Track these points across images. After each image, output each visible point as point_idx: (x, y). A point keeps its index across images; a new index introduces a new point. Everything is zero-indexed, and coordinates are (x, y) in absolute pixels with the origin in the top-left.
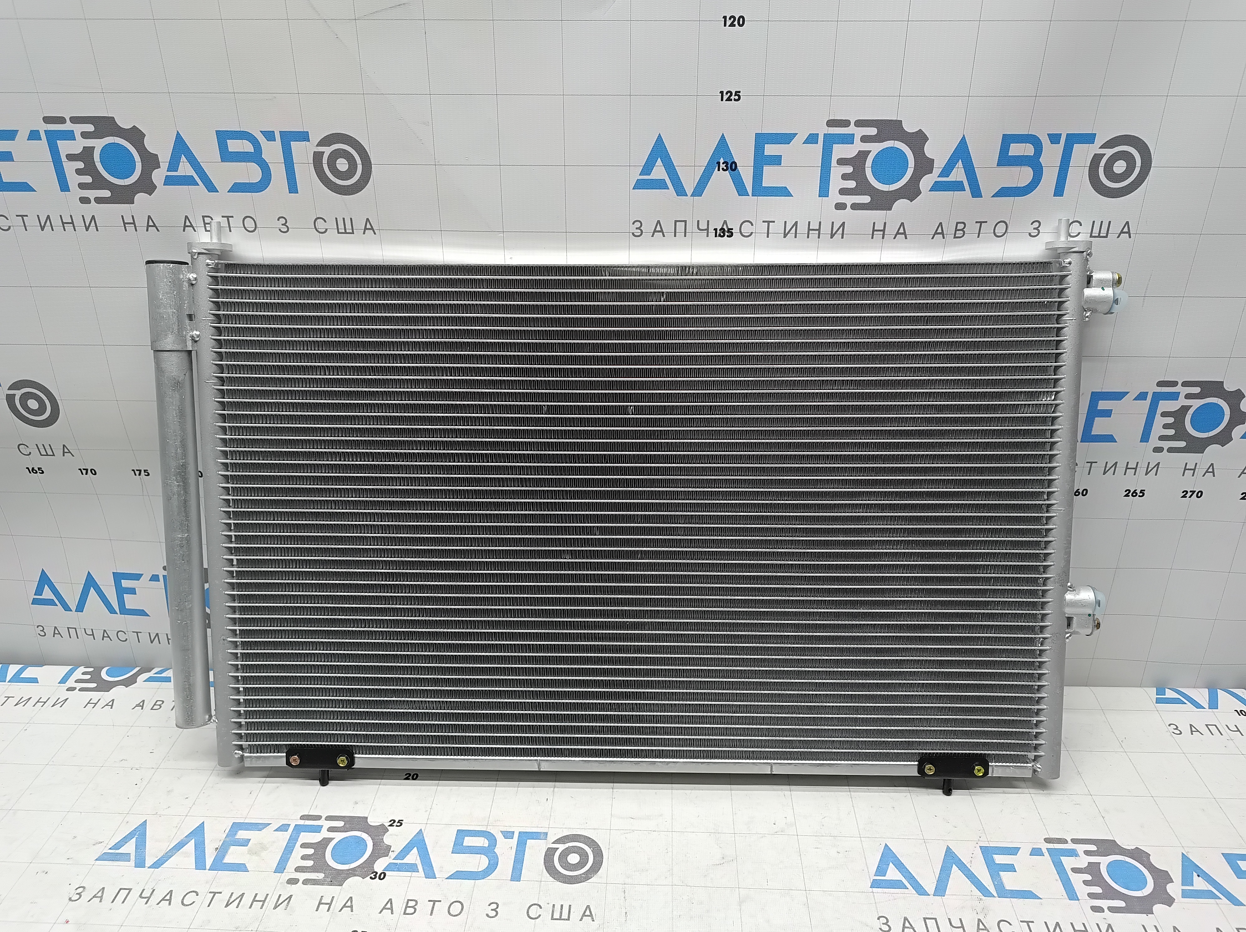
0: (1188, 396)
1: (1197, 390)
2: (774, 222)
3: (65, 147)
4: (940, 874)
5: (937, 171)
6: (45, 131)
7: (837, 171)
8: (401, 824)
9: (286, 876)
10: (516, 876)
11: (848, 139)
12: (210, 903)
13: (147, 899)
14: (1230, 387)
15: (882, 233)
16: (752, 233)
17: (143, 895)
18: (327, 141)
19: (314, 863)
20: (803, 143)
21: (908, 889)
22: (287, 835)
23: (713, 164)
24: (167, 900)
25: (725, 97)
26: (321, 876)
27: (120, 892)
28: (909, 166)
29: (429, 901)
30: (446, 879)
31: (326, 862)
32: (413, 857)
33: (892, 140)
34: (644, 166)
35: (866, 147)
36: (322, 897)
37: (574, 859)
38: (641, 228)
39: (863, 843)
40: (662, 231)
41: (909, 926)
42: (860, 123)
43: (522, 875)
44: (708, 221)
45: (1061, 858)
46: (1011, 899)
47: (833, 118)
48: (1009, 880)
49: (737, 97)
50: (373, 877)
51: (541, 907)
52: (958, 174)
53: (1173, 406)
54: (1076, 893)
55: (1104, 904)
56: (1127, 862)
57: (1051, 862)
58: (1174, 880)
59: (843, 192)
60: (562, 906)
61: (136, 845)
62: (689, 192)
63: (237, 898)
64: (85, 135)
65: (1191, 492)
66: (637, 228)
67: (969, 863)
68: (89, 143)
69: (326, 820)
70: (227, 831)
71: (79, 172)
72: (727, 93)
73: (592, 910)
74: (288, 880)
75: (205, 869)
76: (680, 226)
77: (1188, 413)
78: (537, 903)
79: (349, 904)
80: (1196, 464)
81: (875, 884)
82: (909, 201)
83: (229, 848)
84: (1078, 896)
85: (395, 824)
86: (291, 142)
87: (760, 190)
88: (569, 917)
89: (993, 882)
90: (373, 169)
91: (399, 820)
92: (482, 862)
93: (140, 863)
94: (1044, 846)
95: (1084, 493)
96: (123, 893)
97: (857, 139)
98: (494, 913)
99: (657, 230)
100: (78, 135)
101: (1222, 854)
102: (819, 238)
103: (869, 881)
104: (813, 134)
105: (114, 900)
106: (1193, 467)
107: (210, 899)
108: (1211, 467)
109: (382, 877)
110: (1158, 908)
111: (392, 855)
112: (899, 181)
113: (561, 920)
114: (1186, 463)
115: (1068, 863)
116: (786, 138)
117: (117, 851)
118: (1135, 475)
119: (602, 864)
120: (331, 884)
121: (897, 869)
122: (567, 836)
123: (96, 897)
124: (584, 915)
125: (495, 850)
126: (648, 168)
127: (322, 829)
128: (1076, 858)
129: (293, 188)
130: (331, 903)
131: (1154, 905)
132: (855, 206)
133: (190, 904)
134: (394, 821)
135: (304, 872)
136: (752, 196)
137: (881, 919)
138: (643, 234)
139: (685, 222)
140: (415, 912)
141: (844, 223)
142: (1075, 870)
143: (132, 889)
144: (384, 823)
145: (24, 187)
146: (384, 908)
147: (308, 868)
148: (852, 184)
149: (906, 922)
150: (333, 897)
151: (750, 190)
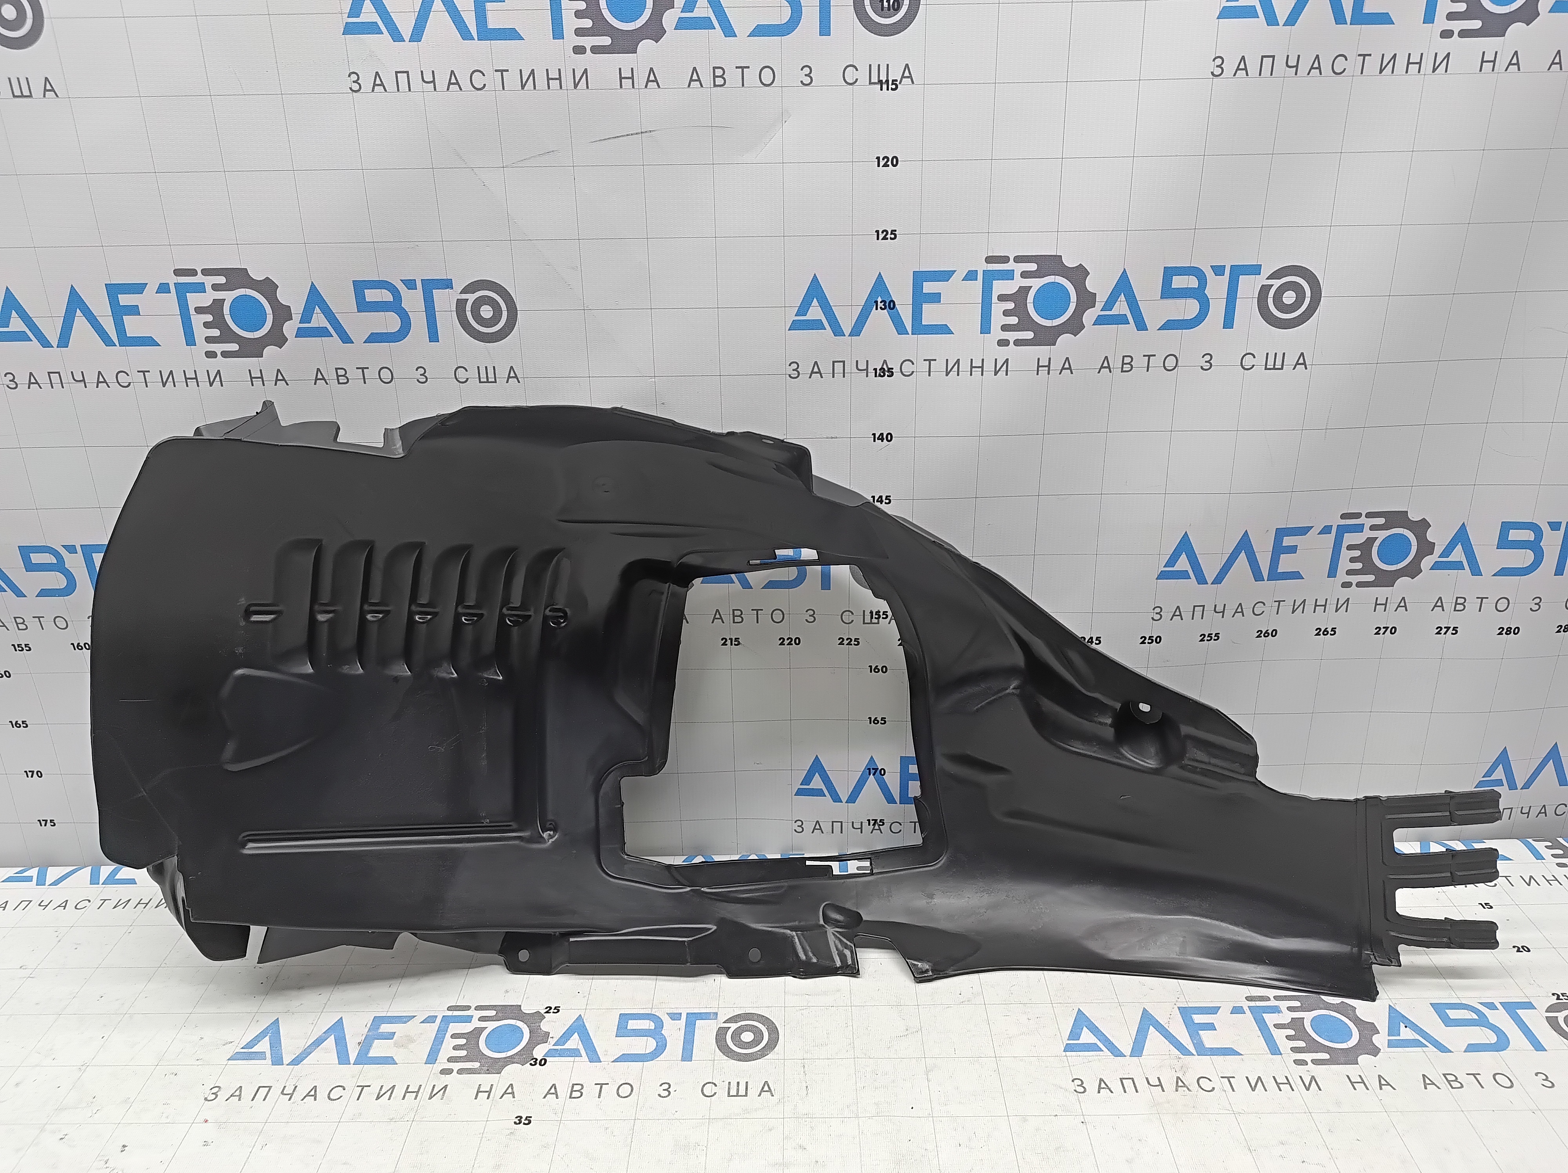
0: (1373, 528)
1: (1381, 521)
2: (935, 360)
3: (195, 300)
4: (1136, 1035)
5: (1099, 305)
6: (174, 283)
7: (998, 308)
8: (558, 1011)
9: (438, 1067)
10: (687, 1056)
11: (1008, 275)
12: (359, 1097)
13: (290, 1096)
14: (1414, 516)
15: (1047, 368)
16: (913, 372)
17: (285, 1092)
18: (470, 288)
19: (468, 1053)
20: (963, 280)
21: (1102, 1051)
22: (435, 1026)
23: (871, 304)
24: (312, 1096)
25: (881, 236)
26: (476, 1065)
27: (260, 1090)
28: (1071, 301)
29: (596, 1084)
30: (612, 1062)
31: (481, 1051)
32: (574, 1042)
33: (1053, 275)
34: (800, 306)
35: (1026, 282)
36: (480, 1085)
37: (747, 1037)
38: (798, 370)
39: (1055, 1008)
40: (819, 372)
41: (1105, 1086)
42: (1019, 259)
43: (693, 1055)
44: (867, 361)
45: (1263, 1015)
46: (1211, 1056)
47: (991, 255)
48: (1208, 1039)
49: (893, 236)
50: (534, 1063)
51: (716, 1085)
52: (1121, 307)
53: (1358, 538)
54: (1278, 1048)
55: (1308, 1057)
56: (1332, 1016)
57: (1253, 1020)
58: (1380, 1032)
59: (1005, 328)
60: (738, 1083)
61: (270, 1044)
62: (847, 333)
63: (388, 1091)
64: (216, 287)
65: (1384, 628)
66: (793, 370)
67: (1167, 1024)
68: (220, 295)
69: (475, 1010)
70: (369, 1026)
71: (207, 325)
72: (882, 232)
73: (770, 1086)
74: (441, 1071)
75: (350, 1064)
76: (839, 367)
77: (1374, 545)
78: (711, 1081)
79: (510, 1091)
80: (1387, 598)
81: (1068, 1048)
82: (1073, 336)
83: (373, 1042)
84: (1281, 1051)
85: (552, 1011)
86: (433, 290)
87: (920, 328)
88: (746, 1093)
89: (1192, 1041)
90: (518, 315)
91: (556, 1007)
92: (650, 1044)
93: (277, 1060)
94: (1246, 1005)
95: (1274, 634)
96: (263, 1092)
97: (1017, 275)
98: (666, 1093)
99: (814, 371)
100: (208, 288)
101: (1430, 1004)
102: (982, 375)
103: (1062, 1046)
104: (972, 271)
105: (254, 1097)
106: (1384, 602)
107: (359, 1093)
108: (1403, 601)
109: (543, 1062)
110: (1363, 1059)
111: (552, 1041)
112: (1062, 315)
113: (738, 1096)
114: (1377, 598)
115: (1271, 1019)
116: (945, 276)
117: (250, 1050)
118: (1324, 612)
119: (778, 1041)
120: (488, 1072)
121: (1091, 1032)
122: (739, 1015)
123: (233, 1096)
124: (762, 1090)
125: (663, 1032)
126: (803, 309)
127: (473, 1019)
128: (1279, 1014)
129: (434, 337)
130: (491, 1091)
131: (1359, 1056)
132: (1018, 343)
133: (338, 1099)
134: (551, 1008)
135: (458, 1062)
136: (912, 334)
137: (1075, 1081)
138: (800, 375)
139: (844, 362)
140: (581, 1095)
141: (1007, 360)
142: (1277, 1026)
143: (272, 1086)
144: (540, 1011)
145: (149, 342)
146: (548, 1093)
147: (462, 1058)
148: (1014, 320)
149: (1102, 1082)
150: (492, 1085)
151: (909, 329)
